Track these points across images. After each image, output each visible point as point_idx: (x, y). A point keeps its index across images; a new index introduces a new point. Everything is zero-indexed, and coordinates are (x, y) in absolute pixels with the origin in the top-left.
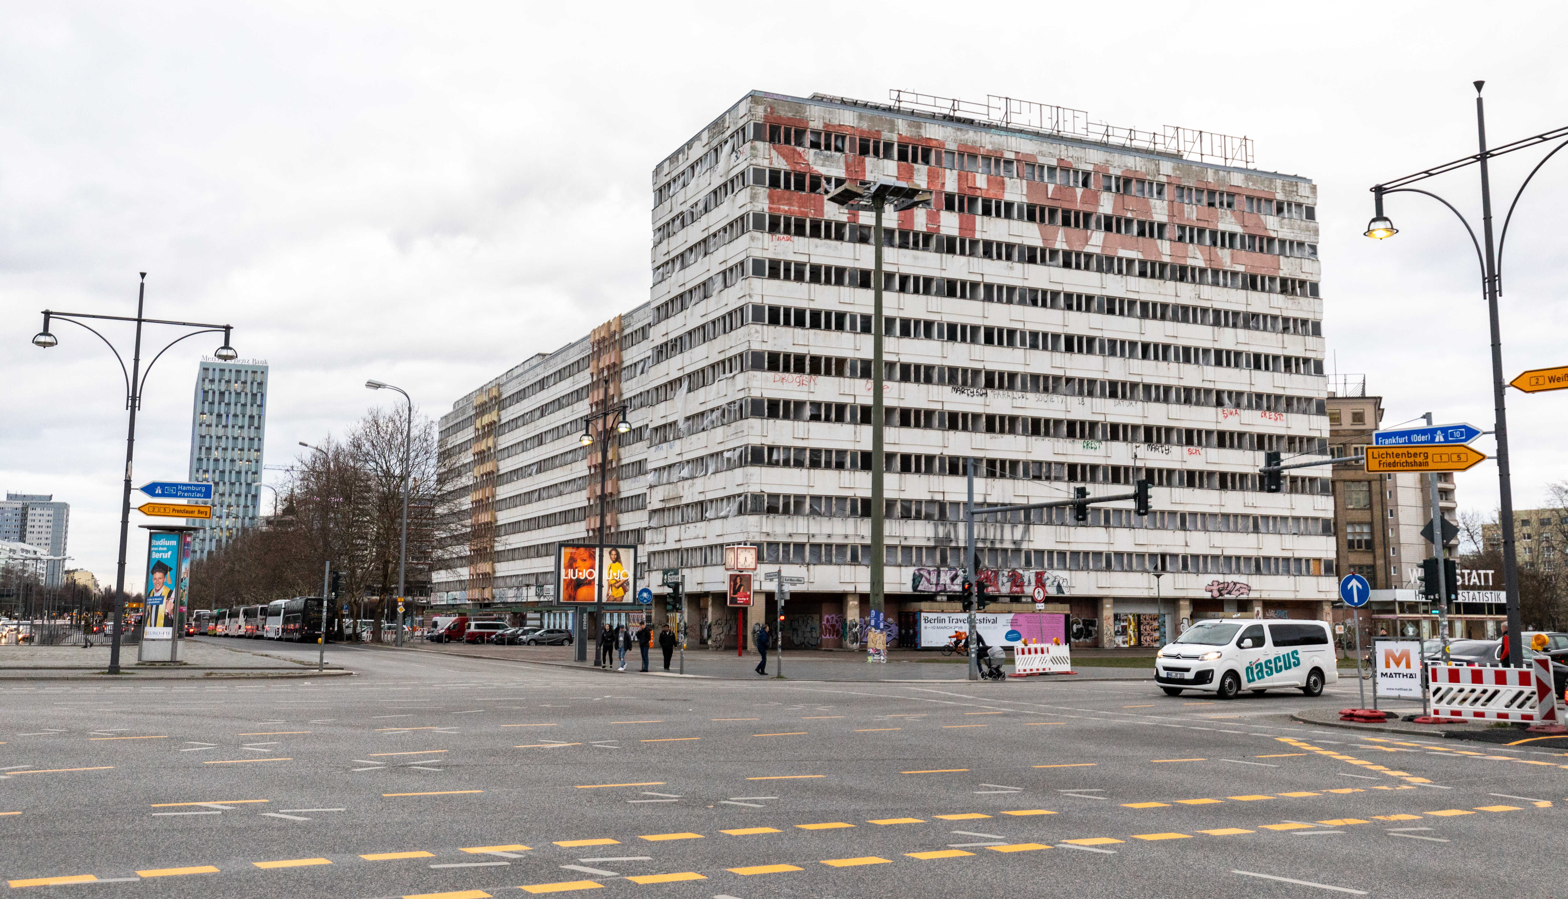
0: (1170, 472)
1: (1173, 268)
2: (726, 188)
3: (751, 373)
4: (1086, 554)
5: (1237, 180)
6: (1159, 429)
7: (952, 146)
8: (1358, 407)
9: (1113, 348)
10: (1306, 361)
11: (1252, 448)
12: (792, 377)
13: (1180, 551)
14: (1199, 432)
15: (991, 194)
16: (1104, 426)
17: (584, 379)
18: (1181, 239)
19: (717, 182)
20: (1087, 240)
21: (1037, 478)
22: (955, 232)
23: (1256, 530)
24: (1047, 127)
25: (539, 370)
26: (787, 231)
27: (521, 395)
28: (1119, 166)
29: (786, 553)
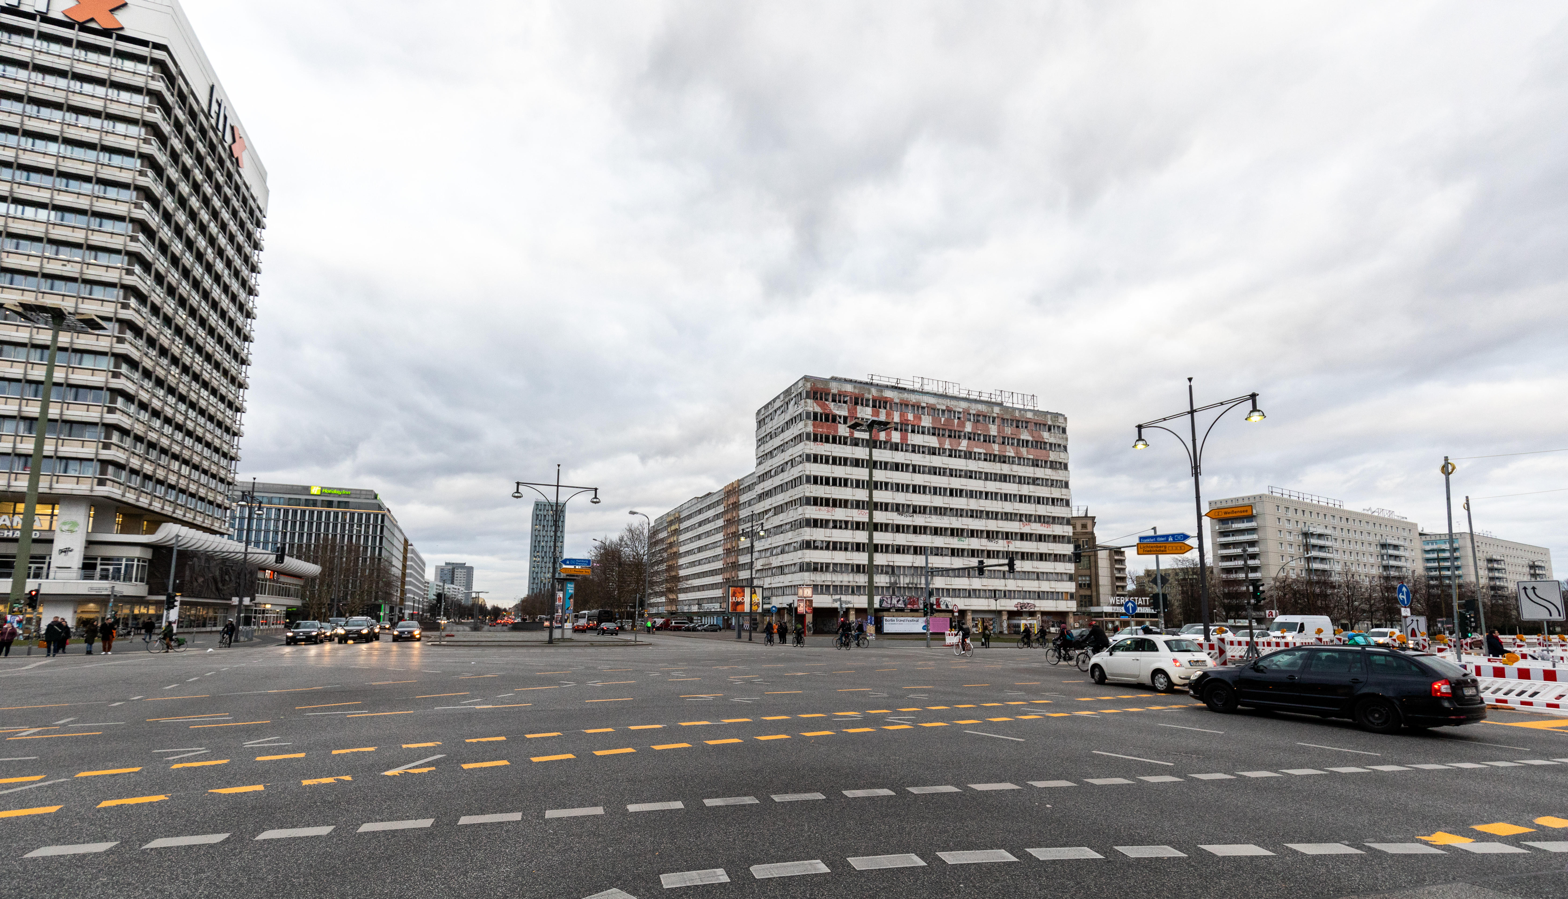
0: (998, 552)
1: (1000, 457)
2: (793, 421)
3: (805, 507)
4: (959, 590)
5: (1030, 415)
6: (993, 532)
7: (897, 400)
8: (1084, 521)
9: (971, 494)
10: (1062, 500)
11: (1036, 541)
12: (824, 508)
13: (1003, 588)
14: (1012, 533)
15: (915, 423)
16: (968, 531)
17: (721, 509)
18: (1003, 443)
19: (788, 418)
20: (960, 444)
21: (937, 555)
22: (898, 441)
23: (1038, 579)
24: (941, 391)
25: (698, 505)
26: (821, 441)
27: (689, 517)
28: (974, 408)
29: (822, 589)
